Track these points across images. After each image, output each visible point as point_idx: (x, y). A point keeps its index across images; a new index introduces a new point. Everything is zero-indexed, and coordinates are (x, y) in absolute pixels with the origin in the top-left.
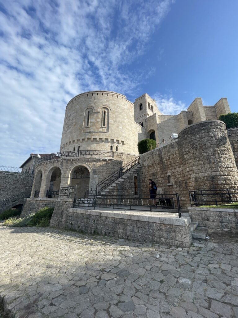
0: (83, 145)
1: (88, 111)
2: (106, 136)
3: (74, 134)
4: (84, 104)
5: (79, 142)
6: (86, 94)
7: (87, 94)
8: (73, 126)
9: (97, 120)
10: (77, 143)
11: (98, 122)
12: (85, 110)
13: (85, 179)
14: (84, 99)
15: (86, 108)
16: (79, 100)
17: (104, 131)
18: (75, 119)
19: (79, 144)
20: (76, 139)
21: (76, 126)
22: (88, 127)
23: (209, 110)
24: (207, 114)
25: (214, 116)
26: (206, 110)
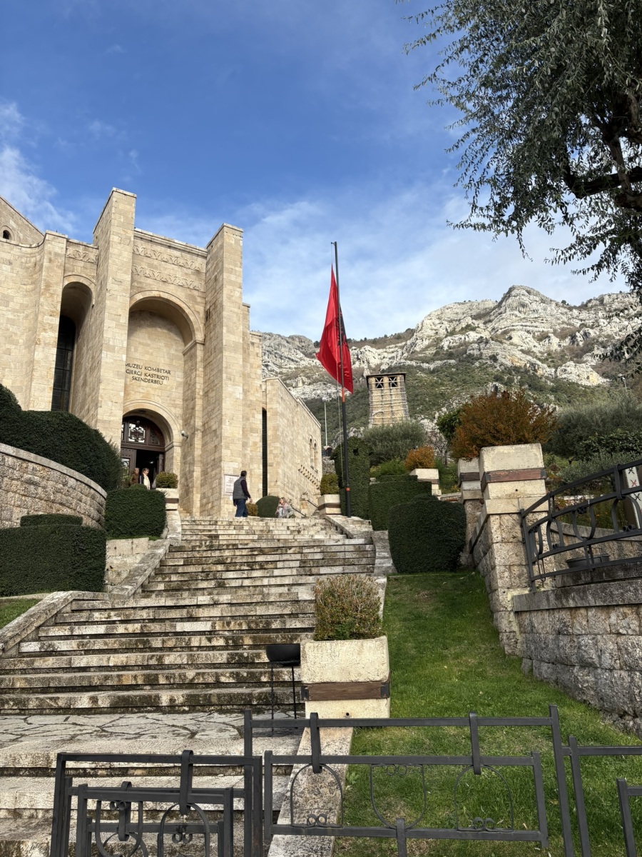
23: (181, 262)
24: (165, 277)
25: (196, 293)
26: (166, 257)
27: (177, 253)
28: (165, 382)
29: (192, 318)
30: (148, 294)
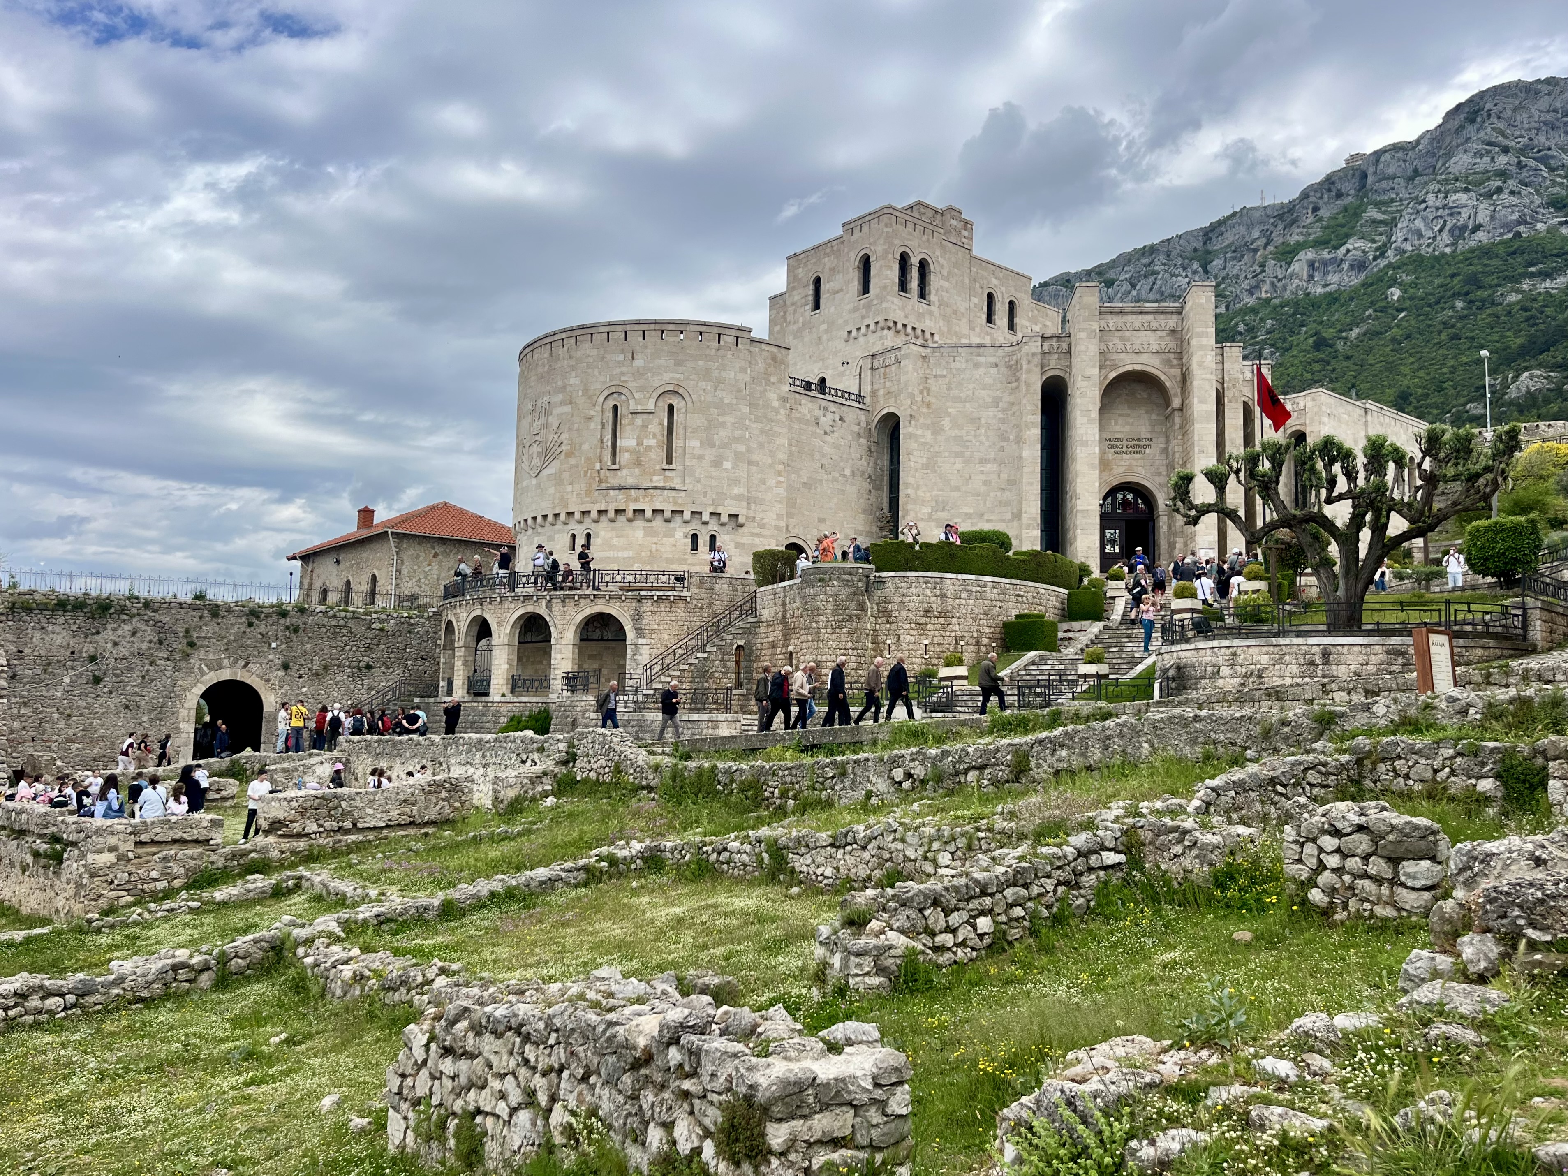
0: (602, 533)
1: (611, 403)
2: (675, 503)
3: (569, 488)
4: (596, 372)
5: (587, 520)
6: (601, 329)
7: (607, 329)
8: (563, 456)
9: (646, 442)
10: (580, 522)
11: (649, 448)
12: (602, 398)
13: (613, 644)
14: (594, 352)
15: (606, 393)
16: (579, 354)
17: (669, 485)
18: (570, 429)
19: (588, 525)
20: (577, 509)
21: (573, 461)
22: (616, 466)
23: (1154, 325)
24: (1137, 347)
25: (1172, 356)
26: (1137, 325)
27: (1149, 317)
28: (1147, 451)
29: (1168, 384)
30: (1121, 371)
